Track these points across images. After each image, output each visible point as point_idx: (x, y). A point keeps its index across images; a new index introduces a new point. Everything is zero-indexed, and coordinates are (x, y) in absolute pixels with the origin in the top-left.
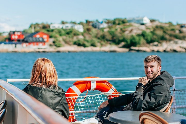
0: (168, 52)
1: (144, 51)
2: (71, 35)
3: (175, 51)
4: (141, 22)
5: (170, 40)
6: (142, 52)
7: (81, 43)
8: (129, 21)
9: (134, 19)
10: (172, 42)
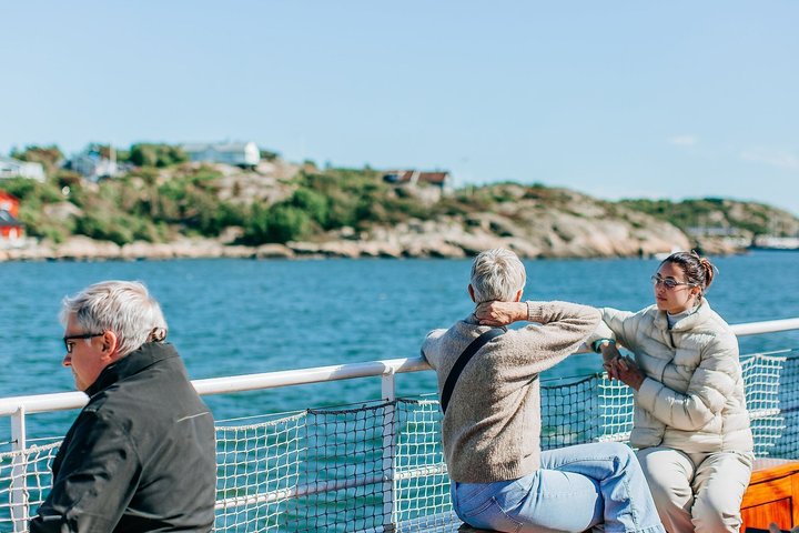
0: (416, 257)
1: (343, 256)
2: (34, 199)
3: (435, 254)
4: (240, 160)
5: (394, 223)
6: (338, 258)
7: (106, 231)
8: (195, 155)
9: (210, 147)
10: (402, 227)
